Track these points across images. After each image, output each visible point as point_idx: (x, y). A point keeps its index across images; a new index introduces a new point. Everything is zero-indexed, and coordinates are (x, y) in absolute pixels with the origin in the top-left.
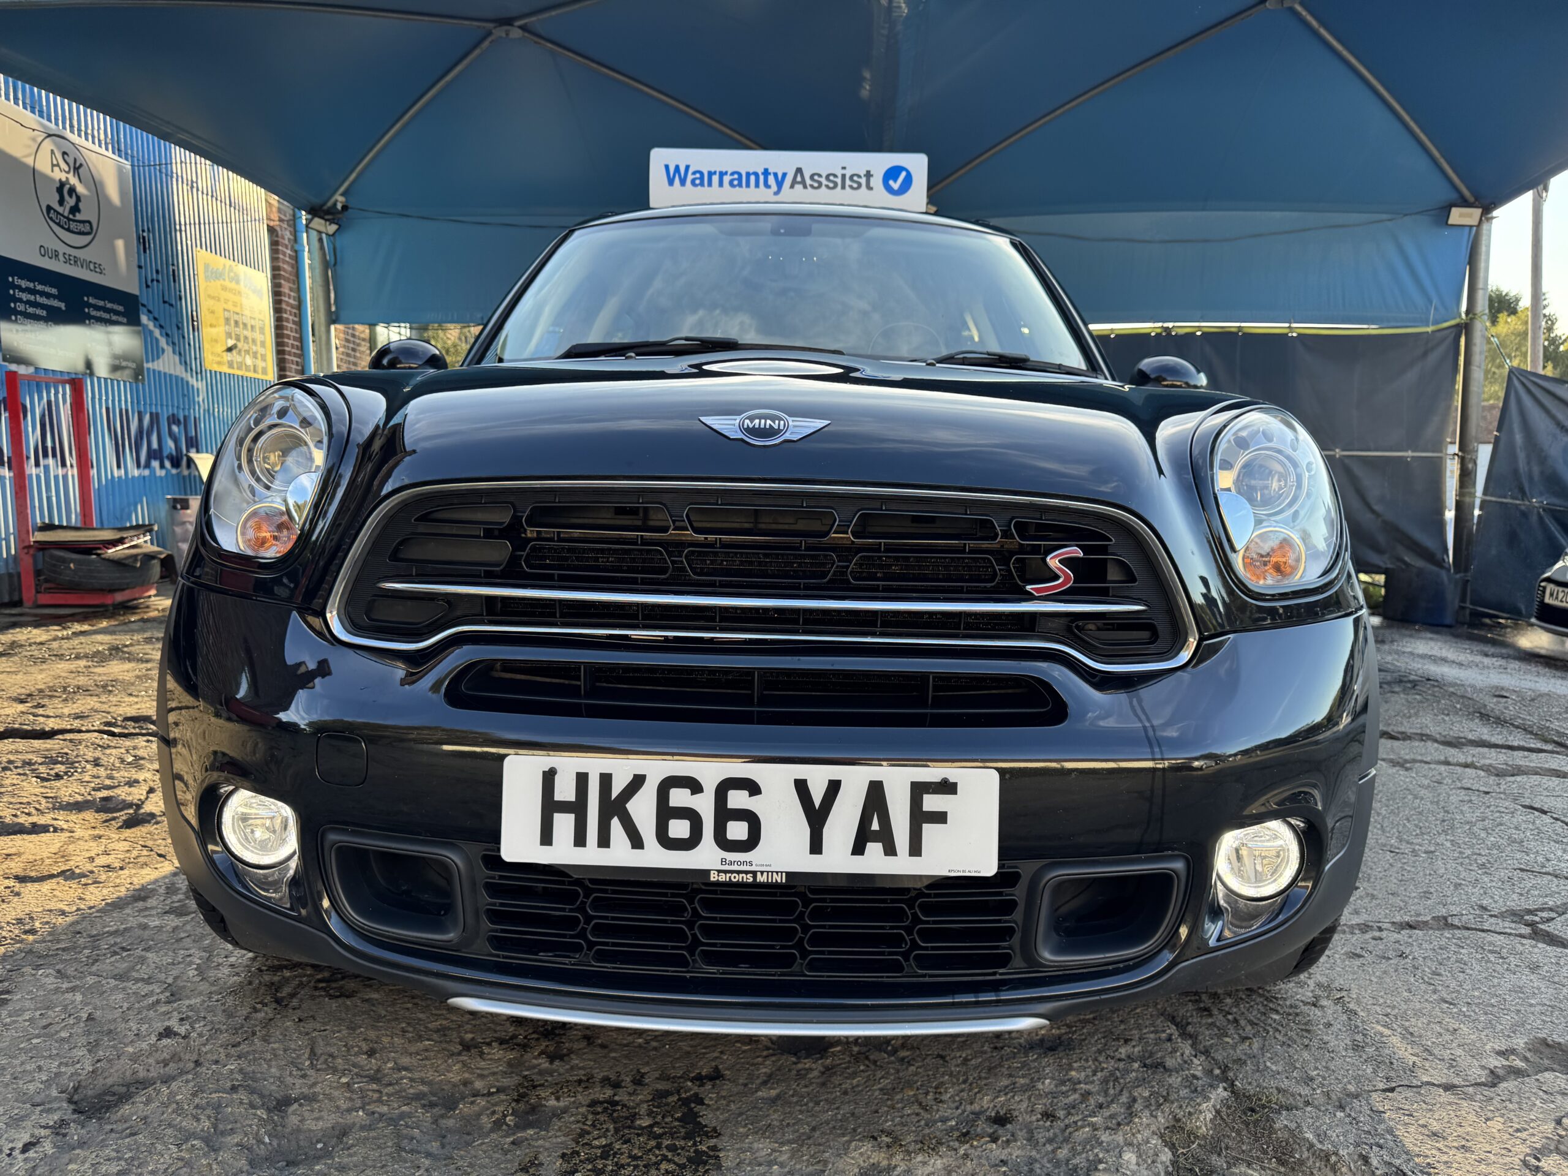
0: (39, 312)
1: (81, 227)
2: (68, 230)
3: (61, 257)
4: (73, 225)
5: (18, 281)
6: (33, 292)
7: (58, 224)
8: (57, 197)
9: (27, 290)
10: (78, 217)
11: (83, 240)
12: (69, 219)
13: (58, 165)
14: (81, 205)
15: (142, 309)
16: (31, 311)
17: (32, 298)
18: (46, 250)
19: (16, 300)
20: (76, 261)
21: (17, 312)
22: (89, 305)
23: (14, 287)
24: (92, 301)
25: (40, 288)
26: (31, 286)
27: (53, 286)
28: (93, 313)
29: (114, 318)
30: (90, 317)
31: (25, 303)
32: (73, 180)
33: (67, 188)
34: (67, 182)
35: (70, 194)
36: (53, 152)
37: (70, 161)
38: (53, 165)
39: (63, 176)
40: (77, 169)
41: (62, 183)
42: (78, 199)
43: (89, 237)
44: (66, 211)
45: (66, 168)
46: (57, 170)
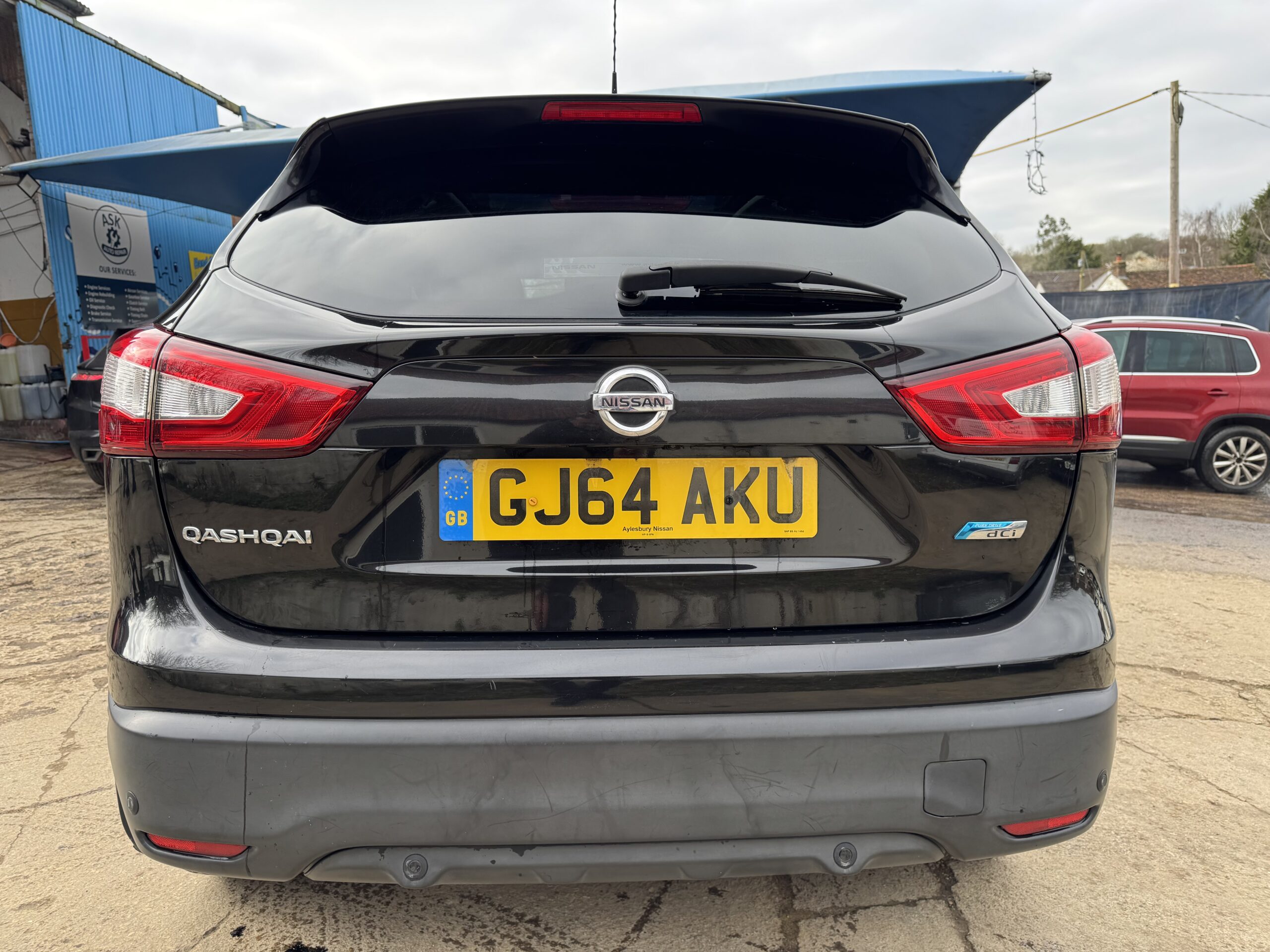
0: (101, 301)
1: (121, 252)
2: (114, 255)
3: (111, 270)
4: (117, 252)
5: (89, 287)
6: (97, 291)
7: (109, 253)
8: (107, 239)
9: (95, 291)
10: (119, 247)
11: (123, 258)
12: (114, 249)
13: (107, 222)
14: (120, 240)
15: (158, 290)
16: (97, 301)
17: (97, 294)
18: (103, 268)
19: (89, 297)
20: (119, 271)
21: (89, 303)
22: (128, 293)
23: (87, 290)
24: (129, 291)
25: (101, 288)
26: (96, 288)
27: (107, 286)
28: (130, 297)
29: (142, 298)
30: (128, 299)
31: (94, 297)
32: (115, 228)
33: (112, 233)
34: (112, 229)
35: (114, 236)
36: (104, 216)
37: (113, 218)
38: (104, 223)
39: (110, 227)
40: (117, 221)
41: (110, 231)
42: (119, 238)
43: (125, 257)
44: (112, 245)
45: (111, 222)
46: (106, 224)
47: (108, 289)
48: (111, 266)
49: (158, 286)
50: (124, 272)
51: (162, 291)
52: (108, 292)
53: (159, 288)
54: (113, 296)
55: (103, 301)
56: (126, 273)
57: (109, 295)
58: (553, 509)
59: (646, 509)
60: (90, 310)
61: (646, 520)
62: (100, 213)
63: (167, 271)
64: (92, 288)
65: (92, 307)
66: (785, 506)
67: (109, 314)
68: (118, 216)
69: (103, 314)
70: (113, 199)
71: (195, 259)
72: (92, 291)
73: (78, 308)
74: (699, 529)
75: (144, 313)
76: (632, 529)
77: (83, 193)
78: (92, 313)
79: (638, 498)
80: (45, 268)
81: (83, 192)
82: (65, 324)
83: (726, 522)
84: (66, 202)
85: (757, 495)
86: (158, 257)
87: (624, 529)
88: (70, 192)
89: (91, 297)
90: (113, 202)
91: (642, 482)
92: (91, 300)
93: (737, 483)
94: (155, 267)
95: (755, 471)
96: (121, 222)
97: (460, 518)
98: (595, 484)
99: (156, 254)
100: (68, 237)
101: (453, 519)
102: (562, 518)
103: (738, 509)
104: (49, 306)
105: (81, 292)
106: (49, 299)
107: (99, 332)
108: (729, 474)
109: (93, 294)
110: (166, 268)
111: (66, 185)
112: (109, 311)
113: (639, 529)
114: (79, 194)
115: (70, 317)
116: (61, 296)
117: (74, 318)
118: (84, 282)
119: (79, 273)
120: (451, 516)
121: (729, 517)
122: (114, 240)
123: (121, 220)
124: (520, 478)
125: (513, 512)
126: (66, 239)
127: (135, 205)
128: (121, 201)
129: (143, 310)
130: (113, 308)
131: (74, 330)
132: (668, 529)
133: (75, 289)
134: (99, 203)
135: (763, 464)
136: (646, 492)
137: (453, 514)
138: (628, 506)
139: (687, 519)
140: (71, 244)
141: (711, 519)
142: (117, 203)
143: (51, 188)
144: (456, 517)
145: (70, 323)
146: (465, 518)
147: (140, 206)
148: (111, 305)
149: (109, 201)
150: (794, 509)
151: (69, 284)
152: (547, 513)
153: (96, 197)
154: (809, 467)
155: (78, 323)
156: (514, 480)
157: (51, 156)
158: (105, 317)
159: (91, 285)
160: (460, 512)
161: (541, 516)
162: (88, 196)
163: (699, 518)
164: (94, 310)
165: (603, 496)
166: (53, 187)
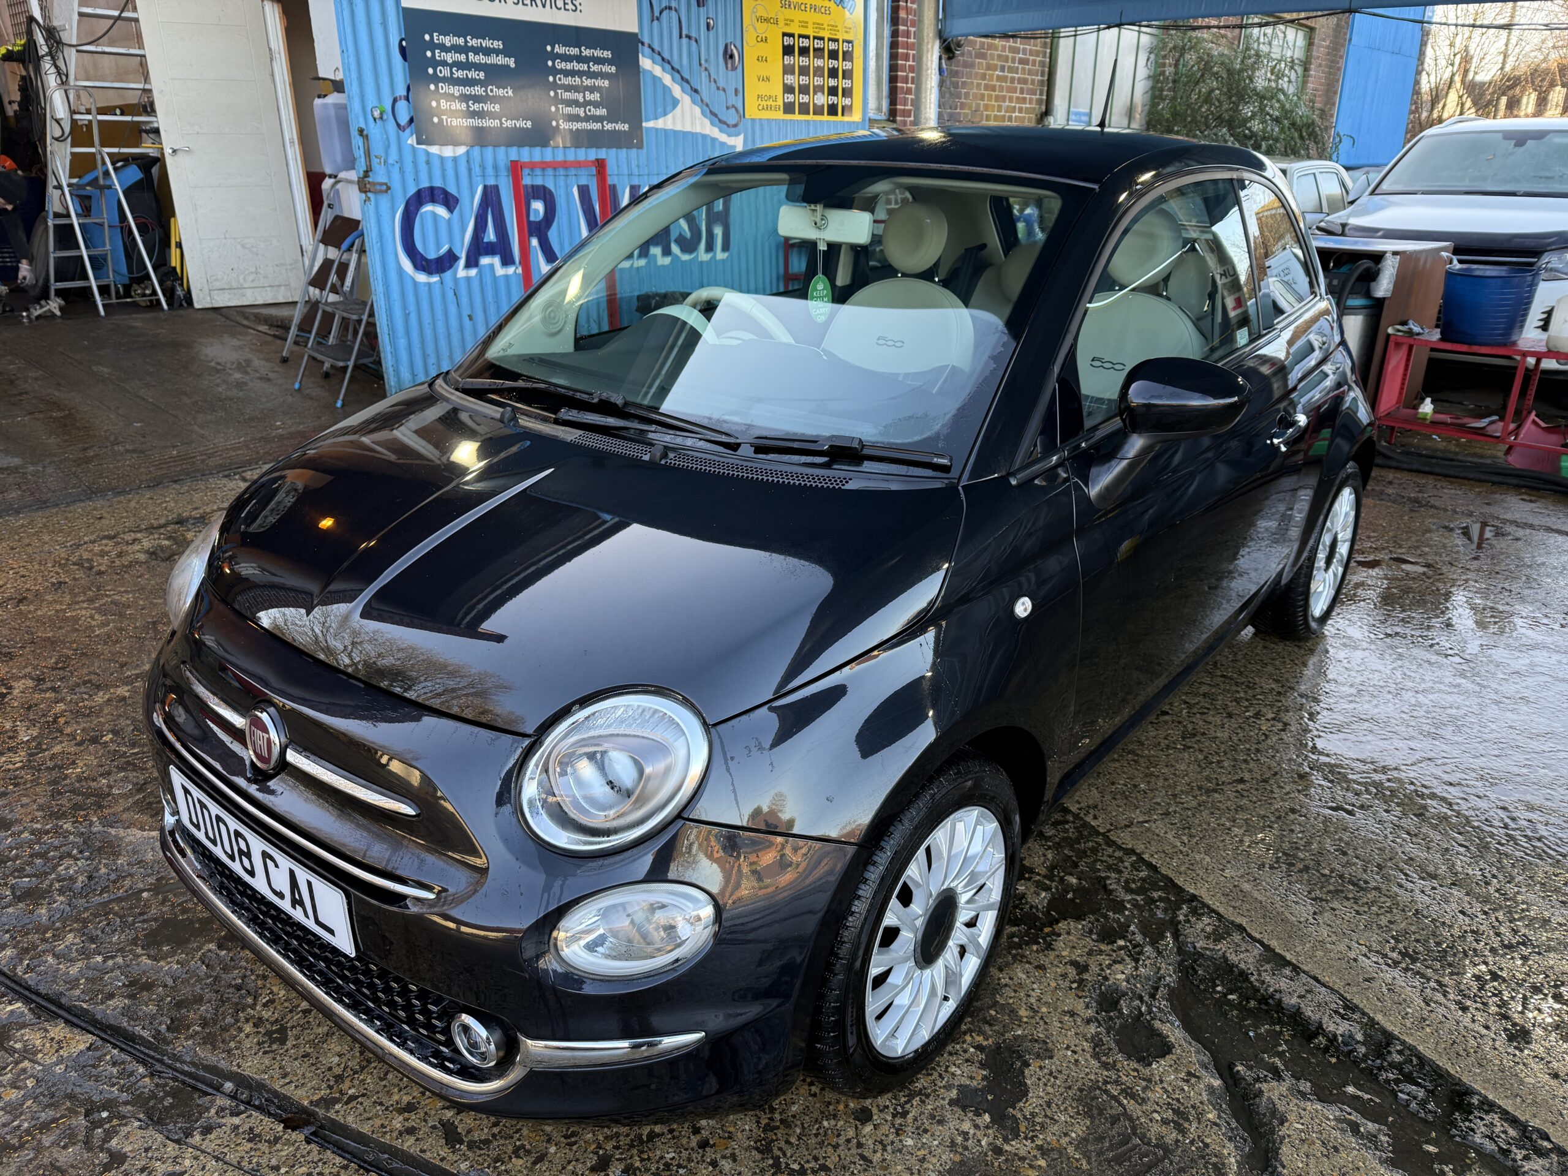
0: (472, 74)
6: (464, 49)
9: (456, 49)
15: (640, 49)
16: (459, 74)
17: (462, 58)
19: (435, 63)
21: (436, 79)
22: (554, 56)
23: (432, 46)
24: (559, 49)
25: (474, 42)
26: (461, 41)
27: (495, 37)
28: (560, 65)
29: (595, 68)
30: (555, 71)
31: (451, 66)
47: (498, 44)
49: (646, 39)
50: (546, 2)
52: (497, 52)
53: (648, 46)
54: (511, 62)
55: (482, 75)
56: (554, 5)
57: (500, 60)
64: (448, 41)
65: (444, 88)
69: (478, 107)
72: (443, 48)
73: (400, 91)
75: (596, 105)
89: (444, 63)
92: (444, 72)
105: (413, 50)
109: (449, 57)
112: (495, 100)
115: (379, 114)
118: (420, 26)
129: (596, 96)
130: (507, 92)
131: (387, 147)
133: (396, 42)
145: (374, 131)
148: (501, 86)
155: (403, 128)
158: (484, 114)
159: (448, 33)
164: (450, 97)
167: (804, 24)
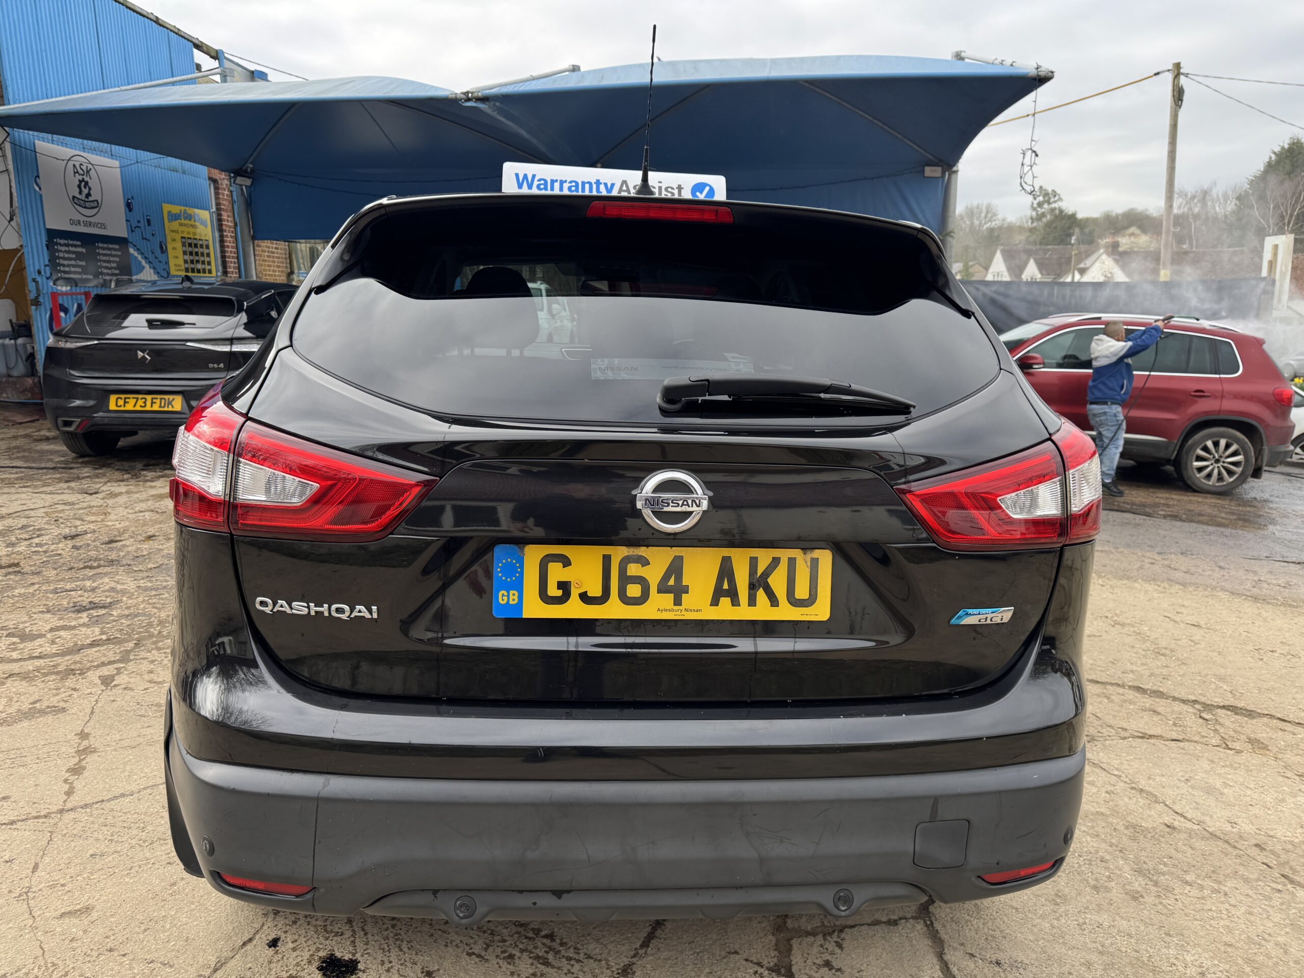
0: (71, 255)
1: (92, 205)
2: (85, 207)
3: (82, 223)
4: (87, 205)
5: (59, 241)
6: (67, 245)
7: (79, 205)
8: (78, 190)
9: (65, 245)
10: (91, 199)
11: (95, 211)
12: (85, 201)
13: (78, 172)
14: (91, 192)
15: (130, 245)
16: (67, 256)
17: (67, 249)
18: (73, 221)
19: (58, 251)
20: (90, 224)
21: (59, 258)
22: (99, 248)
23: (57, 244)
24: (100, 245)
25: (71, 242)
26: (66, 242)
27: (78, 240)
28: (101, 252)
29: (114, 253)
30: (99, 254)
31: (64, 252)
32: (86, 179)
33: (83, 184)
34: (83, 180)
35: (85, 187)
36: (74, 165)
37: (84, 168)
38: (75, 173)
39: (81, 178)
40: (88, 172)
41: (80, 182)
42: (90, 189)
43: (97, 209)
44: (83, 197)
45: (82, 173)
46: (77, 175)
47: (79, 243)
48: (82, 218)
49: (130, 240)
50: (96, 225)
51: (135, 246)
52: (79, 246)
53: (131, 243)
54: (84, 250)
55: (74, 256)
56: (97, 226)
57: (80, 250)
58: (595, 591)
59: (679, 592)
60: (60, 265)
61: (678, 602)
62: (71, 164)
63: (139, 225)
64: (62, 242)
65: (62, 262)
66: (802, 592)
67: (80, 270)
68: (90, 166)
69: (73, 269)
70: (84, 148)
71: (169, 212)
72: (61, 245)
73: (47, 263)
74: (725, 611)
75: (115, 268)
76: (666, 610)
77: (53, 142)
78: (62, 268)
79: (672, 582)
80: (11, 219)
81: (53, 140)
82: (34, 280)
83: (749, 605)
84: (35, 152)
85: (778, 582)
86: (130, 210)
87: (659, 610)
88: (39, 140)
89: (61, 251)
90: (84, 152)
91: (676, 568)
92: (61, 255)
93: (760, 571)
94: (127, 220)
95: (776, 561)
96: (92, 173)
97: (511, 597)
98: (633, 569)
99: (129, 206)
100: (37, 189)
101: (505, 598)
102: (603, 599)
103: (761, 594)
104: (16, 259)
105: (50, 245)
106: (16, 251)
107: (69, 288)
108: (754, 562)
109: (63, 249)
110: (139, 222)
111: (36, 133)
112: (79, 266)
113: (672, 610)
114: (48, 142)
115: (39, 272)
116: (30, 250)
117: (43, 273)
118: (53, 235)
119: (48, 227)
120: (503, 595)
121: (752, 602)
122: (85, 191)
123: (93, 170)
124: (566, 562)
125: (559, 593)
126: (35, 190)
127: (106, 155)
128: (94, 150)
129: (114, 265)
130: (83, 263)
131: (43, 286)
132: (698, 611)
133: (44, 243)
134: (71, 152)
135: (784, 554)
136: (679, 577)
137: (506, 594)
138: (663, 589)
139: (715, 602)
140: (41, 195)
141: (735, 602)
142: (89, 153)
143: (19, 136)
144: (508, 596)
145: (39, 279)
146: (516, 597)
147: (112, 156)
148: (81, 261)
149: (80, 150)
150: (810, 595)
151: (38, 236)
152: (589, 594)
153: (66, 145)
154: (825, 558)
155: (48, 278)
156: (561, 564)
157: (20, 103)
158: (75, 273)
159: (61, 239)
160: (511, 592)
161: (585, 598)
162: (58, 145)
163: (725, 601)
164: (64, 265)
165: (641, 581)
166: (22, 134)
167: (189, 233)
